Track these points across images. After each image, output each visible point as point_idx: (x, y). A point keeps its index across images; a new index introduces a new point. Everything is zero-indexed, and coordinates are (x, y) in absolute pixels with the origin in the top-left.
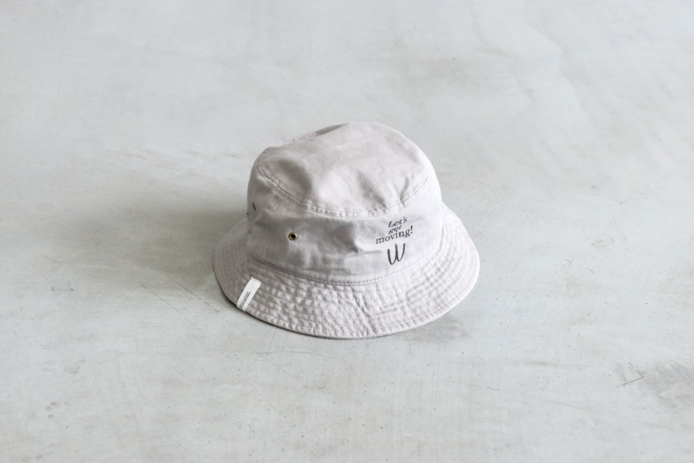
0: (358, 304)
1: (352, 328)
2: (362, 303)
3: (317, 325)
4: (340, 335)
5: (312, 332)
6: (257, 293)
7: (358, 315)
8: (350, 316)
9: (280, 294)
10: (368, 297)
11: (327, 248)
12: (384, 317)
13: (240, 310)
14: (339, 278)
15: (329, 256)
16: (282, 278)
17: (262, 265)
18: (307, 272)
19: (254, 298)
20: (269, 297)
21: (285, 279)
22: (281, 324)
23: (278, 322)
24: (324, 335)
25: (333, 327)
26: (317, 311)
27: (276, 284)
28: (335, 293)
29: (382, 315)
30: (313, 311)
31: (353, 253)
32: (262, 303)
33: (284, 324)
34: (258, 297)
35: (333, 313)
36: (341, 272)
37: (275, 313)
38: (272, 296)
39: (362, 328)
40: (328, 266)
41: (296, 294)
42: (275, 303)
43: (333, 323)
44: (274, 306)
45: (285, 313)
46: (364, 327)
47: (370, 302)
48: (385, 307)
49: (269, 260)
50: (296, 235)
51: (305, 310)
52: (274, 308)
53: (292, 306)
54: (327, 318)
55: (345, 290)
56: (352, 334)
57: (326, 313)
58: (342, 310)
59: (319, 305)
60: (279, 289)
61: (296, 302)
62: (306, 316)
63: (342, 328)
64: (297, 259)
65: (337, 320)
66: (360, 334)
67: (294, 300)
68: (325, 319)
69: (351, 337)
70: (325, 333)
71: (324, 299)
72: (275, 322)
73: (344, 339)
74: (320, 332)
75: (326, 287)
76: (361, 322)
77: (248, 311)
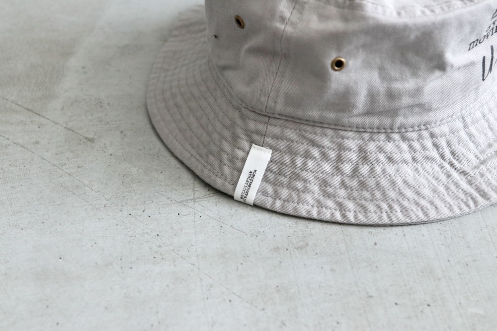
0: (442, 157)
1: (448, 199)
2: (448, 155)
3: (390, 207)
4: (433, 214)
5: (386, 220)
6: (268, 169)
7: (448, 175)
8: (437, 179)
9: (310, 164)
10: (454, 141)
11: (393, 72)
12: (488, 170)
13: (243, 203)
14: (413, 120)
15: (397, 86)
16: (312, 136)
17: (272, 120)
18: (358, 120)
19: (265, 179)
20: (293, 173)
21: (318, 139)
22: (327, 215)
23: (319, 213)
24: (409, 221)
25: (417, 204)
26: (384, 182)
27: (302, 148)
28: (404, 146)
29: (483, 167)
30: (378, 184)
31: (438, 73)
32: (282, 185)
33: (332, 215)
34: (271, 176)
35: (410, 179)
36: (416, 110)
37: (309, 198)
38: (298, 171)
39: (462, 196)
40: (397, 104)
41: (339, 159)
42: (305, 181)
43: (416, 198)
44: (305, 187)
45: (329, 196)
46: (466, 193)
47: (459, 149)
48: (482, 152)
49: (290, 110)
50: (343, 60)
51: (363, 185)
52: (306, 190)
53: (336, 180)
54: (403, 191)
55: (420, 137)
56: (451, 209)
57: (399, 182)
58: (421, 170)
59: (384, 171)
60: (307, 155)
61: (342, 174)
62: (367, 194)
63: (432, 203)
64: (344, 101)
65: (419, 190)
66: (463, 205)
67: (338, 169)
68: (401, 193)
69: (451, 215)
70: (408, 216)
71: (390, 159)
72: (315, 214)
73: (441, 220)
74: (400, 217)
75: (389, 139)
76: (457, 185)
77: (258, 203)
